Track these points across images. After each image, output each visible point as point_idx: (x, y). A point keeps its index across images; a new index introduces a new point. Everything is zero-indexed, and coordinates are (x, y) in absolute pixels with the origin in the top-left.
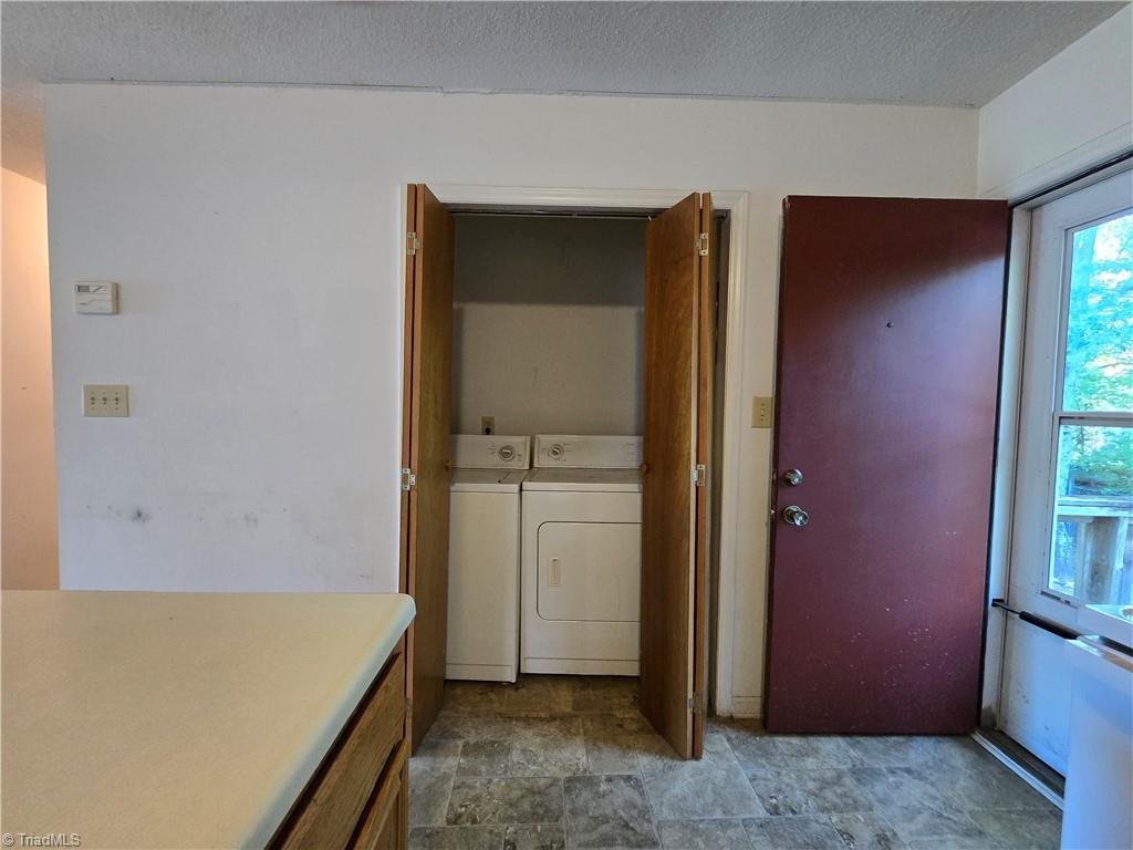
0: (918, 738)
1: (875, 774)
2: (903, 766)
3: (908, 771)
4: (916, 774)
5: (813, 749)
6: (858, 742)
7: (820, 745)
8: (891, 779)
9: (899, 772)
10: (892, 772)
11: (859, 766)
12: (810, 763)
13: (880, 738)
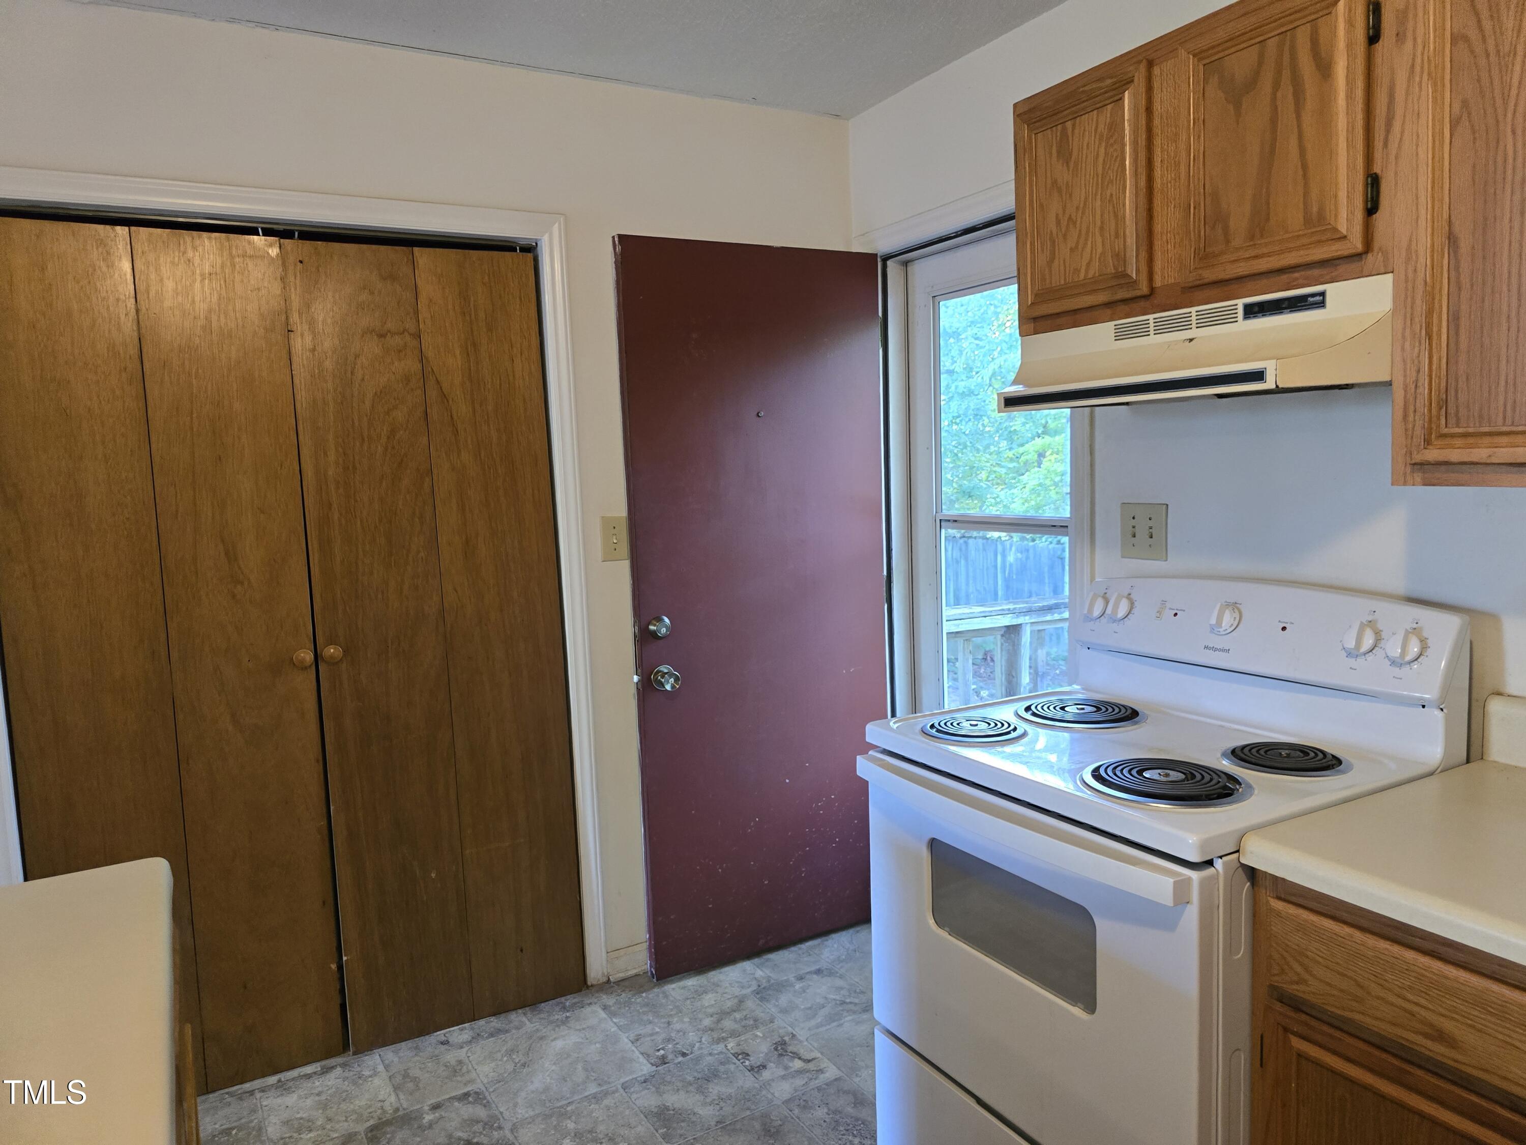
0: (834, 936)
1: (780, 987)
2: (813, 968)
3: (818, 972)
4: (825, 973)
5: (714, 984)
6: (768, 960)
7: (722, 977)
8: (798, 986)
9: (808, 976)
10: (800, 978)
11: (764, 984)
12: (709, 999)
13: (793, 949)
